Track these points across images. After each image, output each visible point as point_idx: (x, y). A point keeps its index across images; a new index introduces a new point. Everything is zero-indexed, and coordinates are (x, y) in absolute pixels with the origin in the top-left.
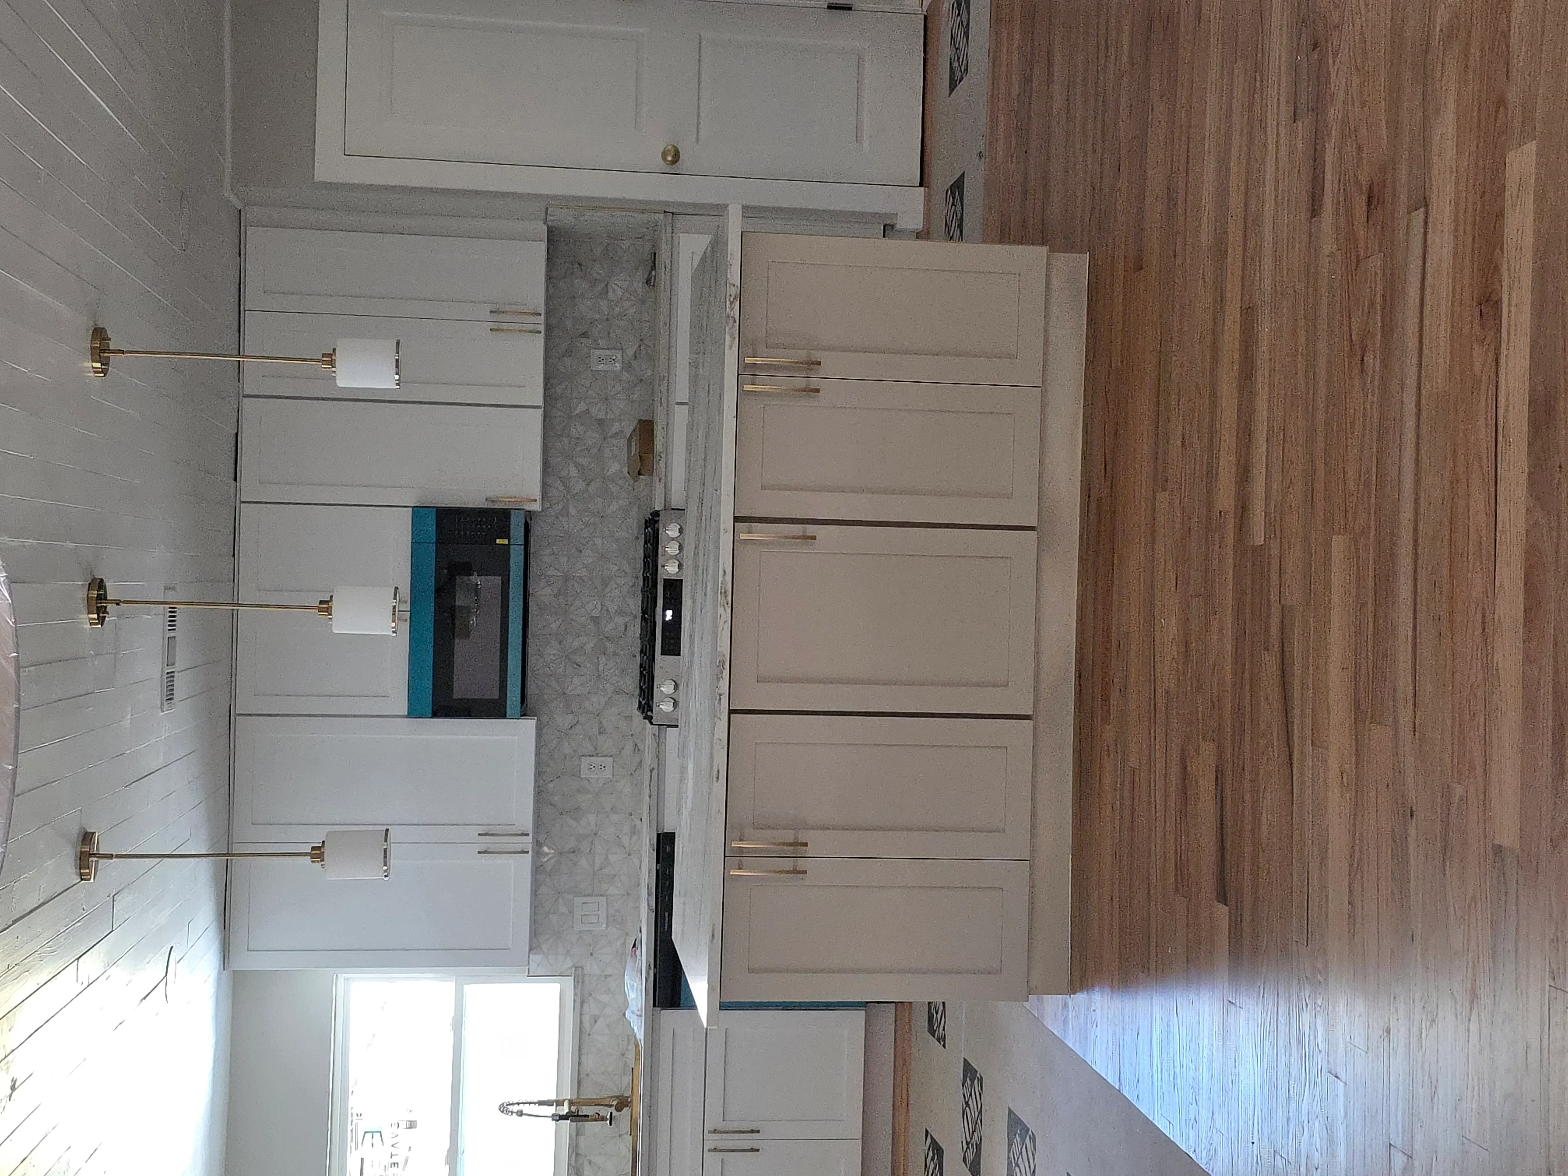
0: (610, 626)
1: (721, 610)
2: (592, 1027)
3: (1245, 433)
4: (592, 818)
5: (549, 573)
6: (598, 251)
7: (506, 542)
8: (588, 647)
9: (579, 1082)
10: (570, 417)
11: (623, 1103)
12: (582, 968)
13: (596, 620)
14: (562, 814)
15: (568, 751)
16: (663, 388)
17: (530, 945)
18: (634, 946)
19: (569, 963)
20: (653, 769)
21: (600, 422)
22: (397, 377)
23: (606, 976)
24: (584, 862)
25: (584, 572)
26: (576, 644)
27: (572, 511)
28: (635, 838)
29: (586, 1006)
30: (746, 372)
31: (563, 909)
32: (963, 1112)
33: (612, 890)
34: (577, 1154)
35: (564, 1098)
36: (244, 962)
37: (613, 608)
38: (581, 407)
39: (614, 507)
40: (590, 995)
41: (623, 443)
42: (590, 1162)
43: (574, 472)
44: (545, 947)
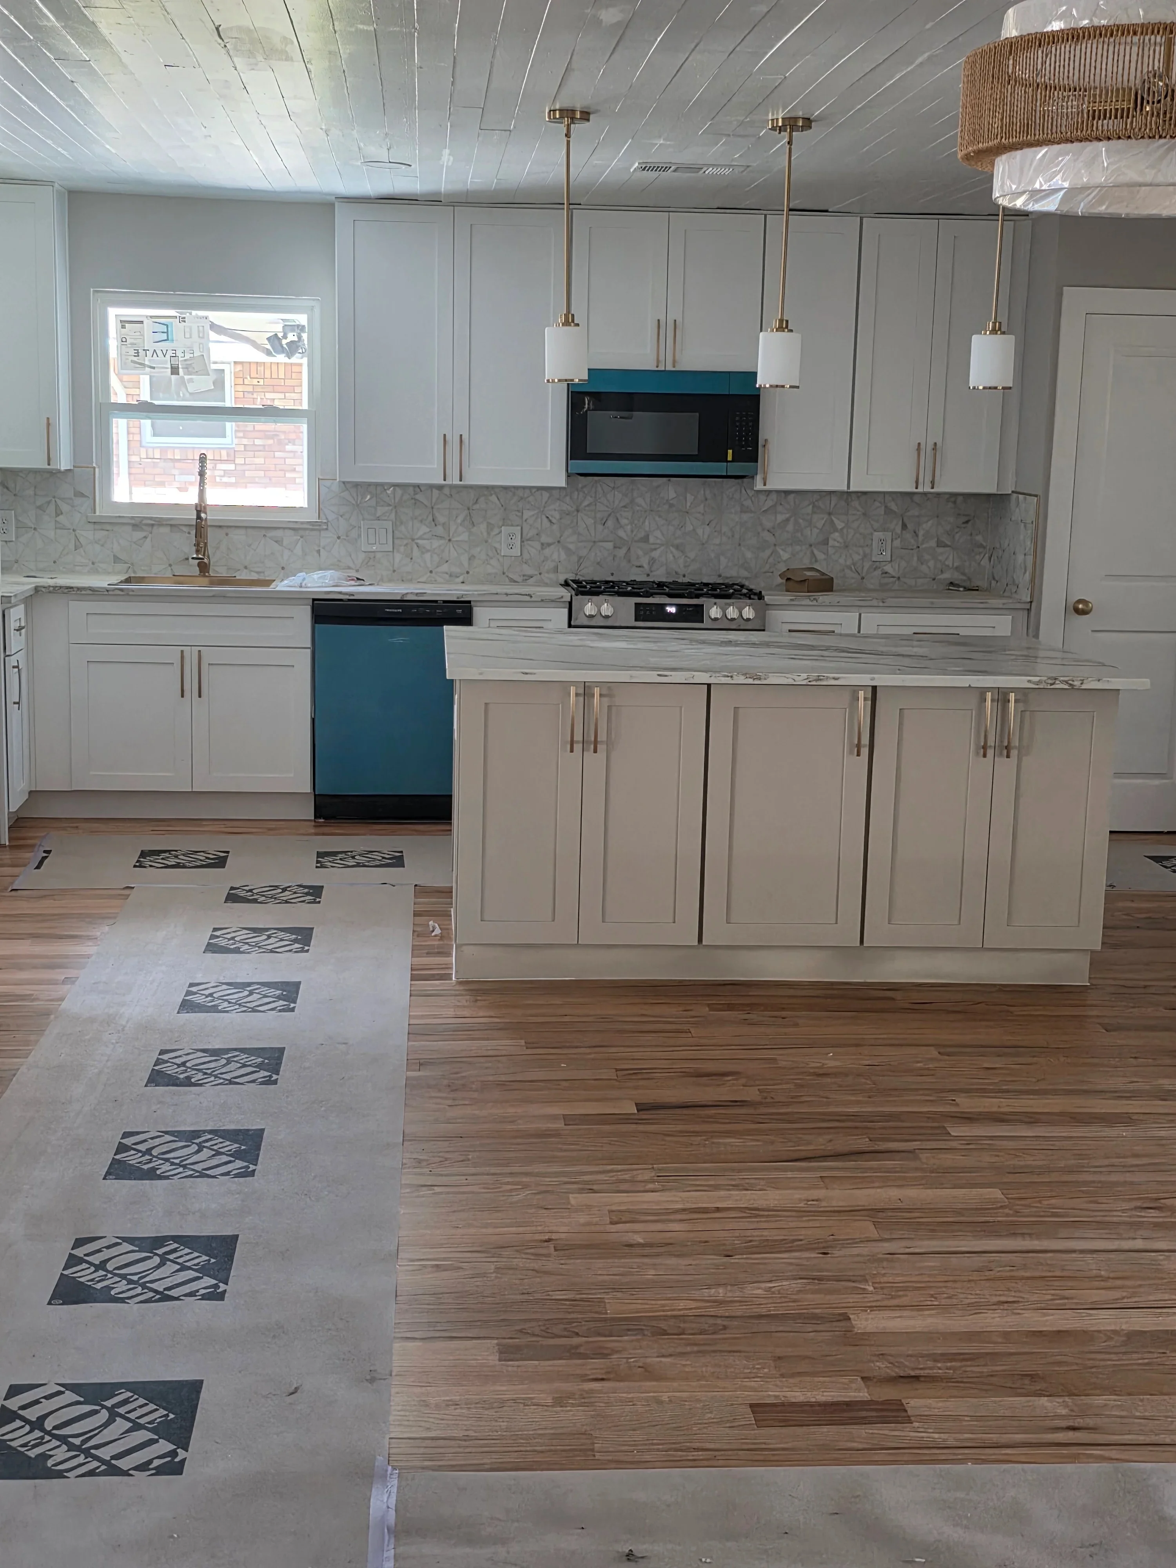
0: (640, 553)
1: (804, 676)
2: (271, 538)
3: (1032, 1119)
4: (465, 537)
5: (688, 495)
6: (979, 538)
7: (730, 458)
8: (621, 533)
9: (220, 527)
10: (830, 514)
11: (204, 568)
12: (327, 529)
13: (646, 539)
14: (469, 509)
15: (527, 514)
16: (875, 603)
17: (348, 482)
18: (358, 579)
19: (331, 517)
20: (531, 597)
21: (826, 542)
22: (981, 388)
23: (319, 552)
24: (424, 529)
25: (689, 528)
26: (624, 521)
27: (745, 517)
28: (447, 576)
29: (291, 532)
30: (1002, 696)
31: (380, 511)
32: (276, 886)
33: (398, 557)
34: (153, 525)
35: (208, 513)
36: (342, 216)
37: (656, 554)
38: (840, 525)
39: (749, 555)
40: (302, 537)
41: (806, 562)
42: (145, 537)
43: (780, 518)
44: (346, 494)
